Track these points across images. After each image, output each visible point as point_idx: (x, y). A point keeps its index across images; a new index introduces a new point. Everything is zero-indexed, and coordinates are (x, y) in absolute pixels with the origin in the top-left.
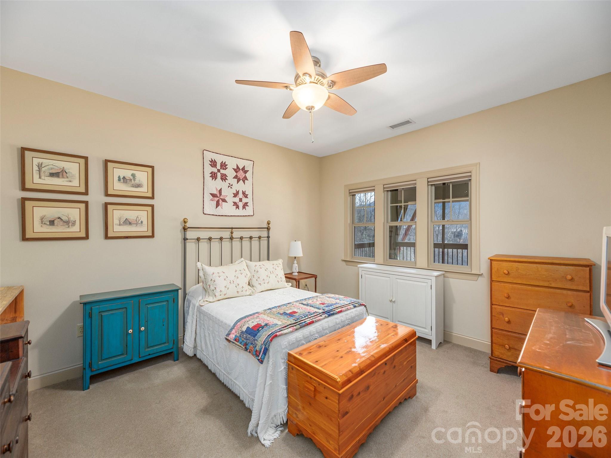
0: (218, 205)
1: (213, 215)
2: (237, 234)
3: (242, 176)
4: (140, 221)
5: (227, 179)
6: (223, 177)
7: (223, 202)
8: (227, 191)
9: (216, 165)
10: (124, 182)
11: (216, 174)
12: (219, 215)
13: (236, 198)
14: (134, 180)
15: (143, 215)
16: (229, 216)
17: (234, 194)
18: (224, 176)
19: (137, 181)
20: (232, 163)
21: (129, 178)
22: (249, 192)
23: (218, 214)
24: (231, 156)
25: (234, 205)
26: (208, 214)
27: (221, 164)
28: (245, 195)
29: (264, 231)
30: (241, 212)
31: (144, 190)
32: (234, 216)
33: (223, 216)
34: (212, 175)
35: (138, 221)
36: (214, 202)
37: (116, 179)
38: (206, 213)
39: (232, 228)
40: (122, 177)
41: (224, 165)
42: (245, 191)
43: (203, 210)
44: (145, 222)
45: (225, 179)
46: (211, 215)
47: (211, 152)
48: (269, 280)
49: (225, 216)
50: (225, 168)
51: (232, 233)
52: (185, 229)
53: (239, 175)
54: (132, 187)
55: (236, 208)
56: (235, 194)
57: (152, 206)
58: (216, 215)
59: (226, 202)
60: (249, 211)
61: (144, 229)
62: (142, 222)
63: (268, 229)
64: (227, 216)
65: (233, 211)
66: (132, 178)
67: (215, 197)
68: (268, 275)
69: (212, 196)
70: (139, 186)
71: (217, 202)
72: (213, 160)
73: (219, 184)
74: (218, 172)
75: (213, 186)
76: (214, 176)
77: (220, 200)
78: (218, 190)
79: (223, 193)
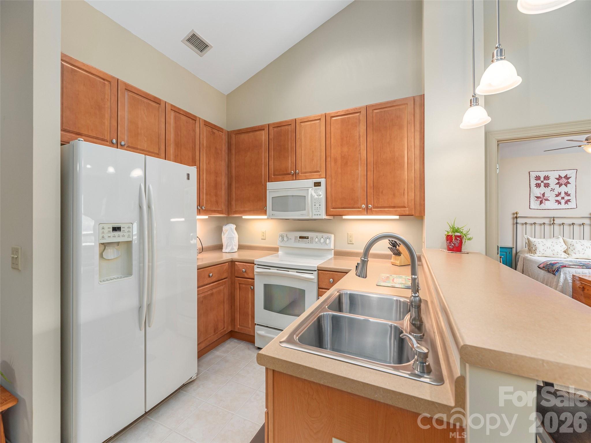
0: (541, 203)
2: (558, 221)
3: (564, 181)
5: (549, 186)
7: (545, 201)
8: (549, 194)
9: (541, 179)
11: (539, 184)
13: (558, 197)
16: (551, 209)
17: (556, 195)
20: (553, 175)
22: (571, 192)
23: (542, 208)
24: (552, 171)
25: (556, 202)
26: (534, 209)
27: (544, 177)
28: (568, 195)
30: (562, 206)
32: (556, 209)
33: (545, 209)
36: (538, 201)
38: (532, 208)
39: (554, 217)
42: (568, 192)
43: (530, 207)
46: (536, 209)
47: (536, 172)
48: (584, 252)
49: (547, 209)
51: (554, 220)
52: (516, 218)
53: (561, 182)
55: (558, 204)
58: (540, 209)
59: (548, 200)
60: (571, 205)
64: (549, 209)
65: (556, 206)
67: (539, 198)
68: (584, 249)
69: (537, 198)
71: (540, 201)
72: (538, 176)
73: (542, 189)
74: (541, 182)
75: (538, 192)
76: (538, 186)
77: (543, 200)
78: (542, 194)
79: (546, 195)
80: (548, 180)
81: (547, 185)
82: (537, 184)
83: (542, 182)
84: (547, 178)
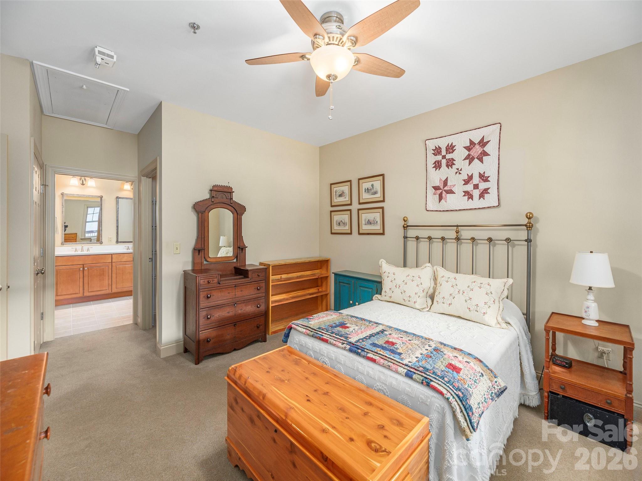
0: (441, 198)
1: (436, 211)
2: (466, 234)
3: (478, 152)
4: (376, 221)
5: (454, 164)
6: (449, 164)
7: (447, 194)
8: (454, 179)
9: (441, 152)
10: (368, 192)
11: (439, 163)
12: (444, 211)
13: (469, 185)
14: (373, 189)
15: (377, 216)
16: (456, 210)
17: (464, 180)
18: (451, 161)
19: (375, 190)
20: (461, 142)
21: (370, 188)
22: (491, 173)
23: (442, 209)
24: (460, 133)
25: (464, 196)
26: (431, 211)
27: (446, 148)
28: (485, 178)
29: (521, 230)
30: (476, 203)
31: (379, 196)
32: (465, 209)
33: (448, 211)
34: (436, 164)
35: (374, 221)
36: (436, 195)
37: (364, 190)
38: (429, 210)
39: (457, 226)
40: (366, 189)
41: (450, 148)
42: (484, 173)
43: (426, 207)
44: (379, 222)
45: (452, 165)
46: (434, 211)
47: (435, 139)
48: (451, 302)
49: (451, 210)
50: (452, 151)
51: (457, 232)
52: (405, 227)
53: (472, 154)
54: (372, 194)
55: (469, 198)
56: (466, 181)
57: (382, 208)
58: (440, 211)
59: (452, 193)
60: (491, 199)
61: (377, 228)
62: (377, 222)
63: (529, 227)
64: (453, 210)
65: (465, 203)
66: (371, 187)
67: (437, 190)
68: (453, 295)
69: (434, 189)
70: (375, 193)
71: (440, 195)
72: (438, 147)
73: (444, 172)
74: (443, 159)
75: (436, 177)
76: (437, 165)
77: (443, 192)
78: (443, 180)
79: (449, 183)
80: (452, 152)
81: (450, 163)
82: (437, 163)
83: (444, 157)
84: (451, 148)
